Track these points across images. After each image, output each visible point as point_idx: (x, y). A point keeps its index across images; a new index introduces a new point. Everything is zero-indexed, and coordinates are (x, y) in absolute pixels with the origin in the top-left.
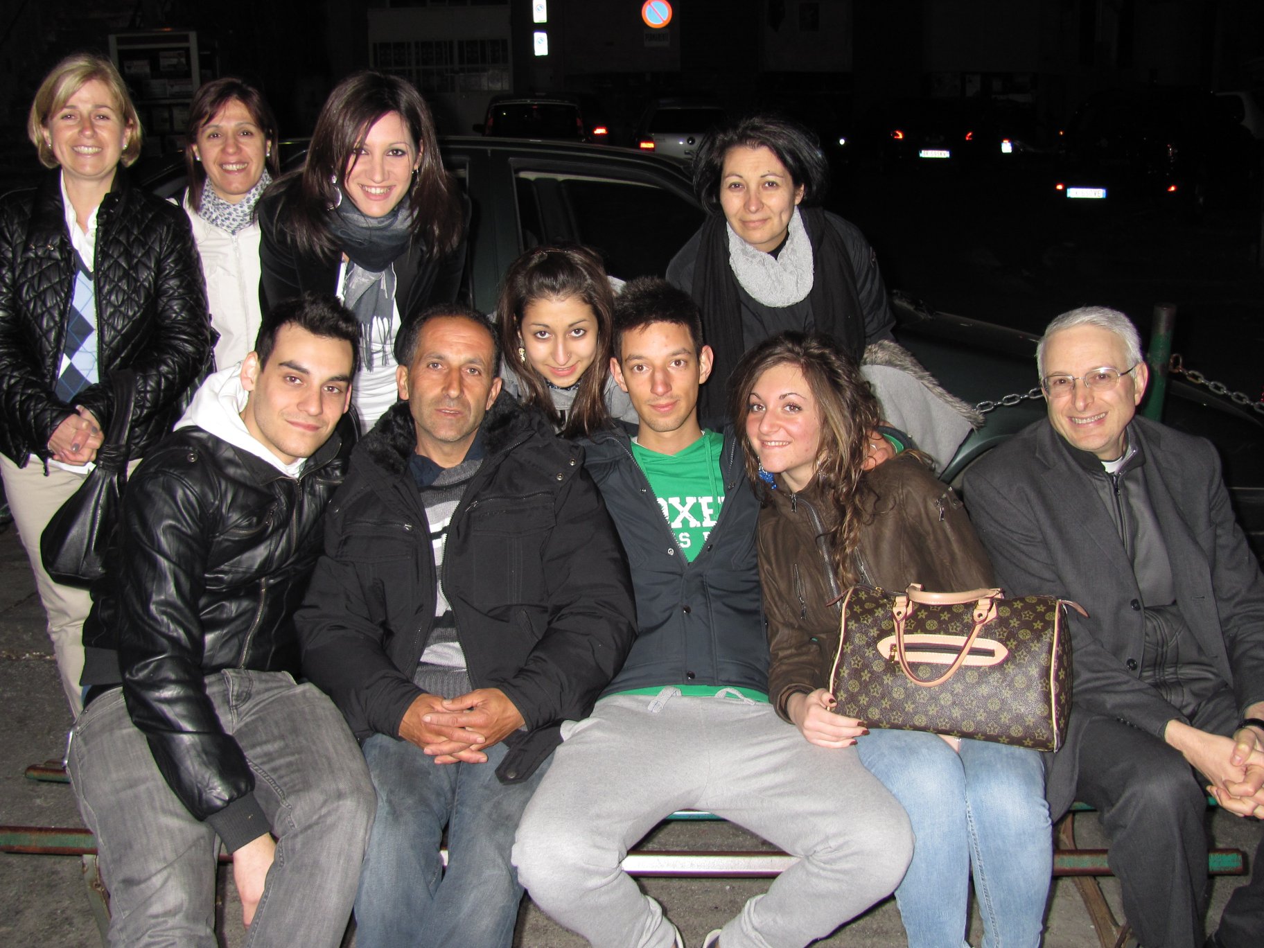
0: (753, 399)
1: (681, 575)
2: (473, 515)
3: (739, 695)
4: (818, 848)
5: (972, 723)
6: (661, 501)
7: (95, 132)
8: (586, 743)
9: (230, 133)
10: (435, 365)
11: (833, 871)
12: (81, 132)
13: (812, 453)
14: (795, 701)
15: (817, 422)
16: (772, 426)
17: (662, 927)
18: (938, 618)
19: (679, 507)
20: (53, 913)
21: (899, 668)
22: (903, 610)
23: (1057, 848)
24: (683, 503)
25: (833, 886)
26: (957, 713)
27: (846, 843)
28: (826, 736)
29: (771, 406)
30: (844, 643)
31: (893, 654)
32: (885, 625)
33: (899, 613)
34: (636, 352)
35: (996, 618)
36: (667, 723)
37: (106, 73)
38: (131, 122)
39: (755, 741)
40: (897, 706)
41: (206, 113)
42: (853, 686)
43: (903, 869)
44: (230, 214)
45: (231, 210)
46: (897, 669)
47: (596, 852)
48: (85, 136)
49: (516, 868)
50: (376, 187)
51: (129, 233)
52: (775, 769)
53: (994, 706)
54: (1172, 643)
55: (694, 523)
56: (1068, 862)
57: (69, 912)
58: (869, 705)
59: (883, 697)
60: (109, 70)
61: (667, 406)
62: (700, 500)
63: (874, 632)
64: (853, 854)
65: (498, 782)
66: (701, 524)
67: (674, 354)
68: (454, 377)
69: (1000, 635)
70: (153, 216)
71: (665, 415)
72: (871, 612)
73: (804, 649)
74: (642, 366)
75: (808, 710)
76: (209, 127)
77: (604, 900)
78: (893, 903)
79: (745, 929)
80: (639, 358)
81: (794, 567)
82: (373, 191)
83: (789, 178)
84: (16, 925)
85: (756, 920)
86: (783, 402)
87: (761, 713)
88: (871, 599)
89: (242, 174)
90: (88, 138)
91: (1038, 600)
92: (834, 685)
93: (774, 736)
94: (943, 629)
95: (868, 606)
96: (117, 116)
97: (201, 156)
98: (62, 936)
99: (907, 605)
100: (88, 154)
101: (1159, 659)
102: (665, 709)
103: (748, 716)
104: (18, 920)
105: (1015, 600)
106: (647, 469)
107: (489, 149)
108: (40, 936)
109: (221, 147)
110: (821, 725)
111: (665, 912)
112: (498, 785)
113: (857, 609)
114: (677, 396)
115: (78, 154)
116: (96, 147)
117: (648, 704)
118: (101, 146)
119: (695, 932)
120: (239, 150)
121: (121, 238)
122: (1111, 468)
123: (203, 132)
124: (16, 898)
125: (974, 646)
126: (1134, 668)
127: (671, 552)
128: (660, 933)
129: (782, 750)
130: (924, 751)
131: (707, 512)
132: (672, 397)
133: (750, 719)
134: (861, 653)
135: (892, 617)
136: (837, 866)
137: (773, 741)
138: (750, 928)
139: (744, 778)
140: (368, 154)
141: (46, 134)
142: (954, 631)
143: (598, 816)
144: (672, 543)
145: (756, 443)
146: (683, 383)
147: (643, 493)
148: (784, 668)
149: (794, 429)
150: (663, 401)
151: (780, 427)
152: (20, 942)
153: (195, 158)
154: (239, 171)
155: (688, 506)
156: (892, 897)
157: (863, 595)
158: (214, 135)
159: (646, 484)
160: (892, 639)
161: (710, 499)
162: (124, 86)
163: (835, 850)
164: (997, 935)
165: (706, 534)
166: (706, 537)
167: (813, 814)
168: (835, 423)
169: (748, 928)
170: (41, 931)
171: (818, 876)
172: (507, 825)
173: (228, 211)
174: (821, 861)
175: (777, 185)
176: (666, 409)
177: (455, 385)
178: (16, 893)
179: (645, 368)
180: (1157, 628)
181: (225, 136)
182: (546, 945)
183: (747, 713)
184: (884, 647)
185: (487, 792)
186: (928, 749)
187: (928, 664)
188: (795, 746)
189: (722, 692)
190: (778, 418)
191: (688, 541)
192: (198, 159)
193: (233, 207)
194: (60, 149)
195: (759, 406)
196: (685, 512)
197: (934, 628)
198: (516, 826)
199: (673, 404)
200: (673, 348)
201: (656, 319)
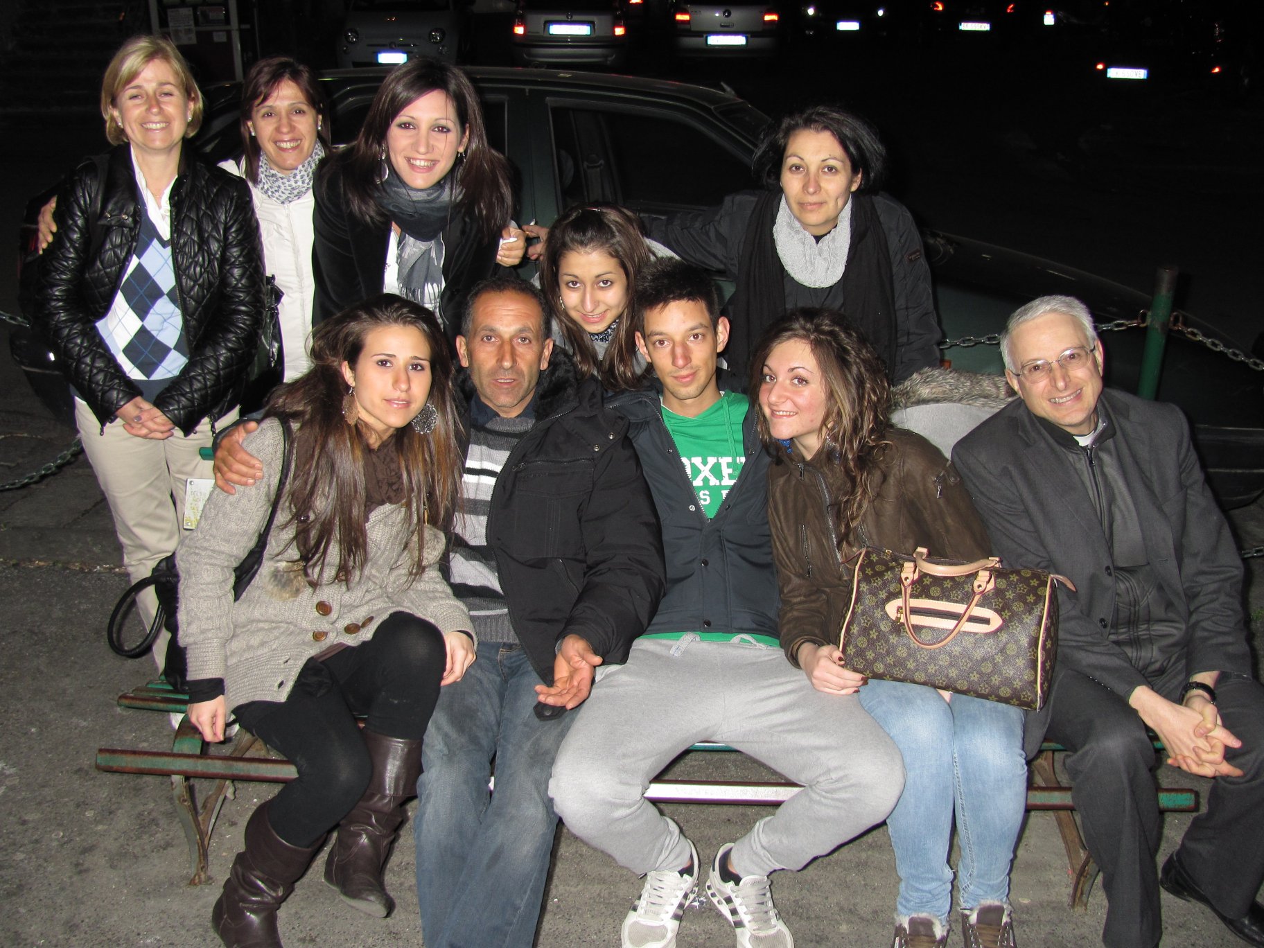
0: (766, 370)
1: (701, 530)
2: (519, 475)
3: (753, 641)
4: (821, 779)
5: (966, 683)
6: (684, 460)
7: (161, 109)
8: (615, 686)
9: (284, 113)
10: (489, 338)
11: (833, 799)
12: (149, 110)
13: (818, 423)
14: (806, 650)
15: (822, 396)
16: (780, 397)
17: (680, 844)
18: (941, 585)
19: (701, 466)
20: (140, 814)
21: (905, 629)
22: (911, 576)
23: (1031, 786)
24: (705, 463)
25: (832, 812)
26: (953, 673)
27: (846, 776)
28: (832, 686)
29: (780, 379)
30: (856, 602)
31: (899, 616)
32: (892, 587)
33: (907, 578)
34: (657, 328)
35: (993, 589)
36: (688, 667)
37: (167, 51)
38: (193, 95)
39: (765, 683)
40: (900, 663)
41: (261, 93)
42: (862, 642)
43: (895, 800)
44: (279, 187)
45: (280, 183)
46: (902, 630)
47: (622, 788)
48: (152, 113)
49: (551, 800)
50: (421, 160)
51: (198, 209)
52: (784, 709)
53: (987, 668)
54: (1143, 603)
55: (713, 482)
56: (1040, 798)
57: (154, 814)
58: (875, 660)
59: (888, 653)
60: (168, 49)
61: (688, 376)
62: (721, 460)
63: (883, 595)
64: (852, 786)
65: (536, 719)
66: (720, 482)
67: (692, 329)
68: (507, 348)
69: (996, 605)
70: (217, 191)
71: (687, 385)
72: (881, 574)
73: (813, 597)
74: (663, 341)
75: (818, 662)
76: (263, 107)
77: (628, 826)
78: (885, 827)
79: (754, 848)
80: (661, 334)
81: (802, 528)
82: (418, 163)
83: (848, 164)
84: (111, 824)
85: (764, 840)
86: (791, 374)
87: (771, 658)
88: (882, 562)
89: (296, 152)
90: (155, 115)
91: (1033, 574)
92: (844, 640)
93: (783, 680)
94: (945, 596)
95: (878, 568)
96: (180, 91)
97: (256, 132)
98: (151, 836)
99: (914, 572)
100: (157, 129)
101: (1132, 617)
102: (686, 652)
103: (760, 660)
104: (112, 819)
105: (1012, 573)
106: (673, 431)
107: (527, 88)
108: (132, 835)
109: (275, 126)
110: (828, 676)
111: (681, 831)
112: (536, 721)
113: (869, 572)
114: (697, 366)
115: (148, 130)
116: (162, 122)
117: (670, 647)
118: (168, 122)
119: (708, 842)
120: (292, 128)
121: (192, 216)
122: (1084, 441)
123: (258, 111)
124: (108, 799)
125: (972, 614)
126: (1105, 626)
127: (692, 508)
128: (677, 850)
129: (789, 692)
130: (919, 702)
131: (726, 471)
132: (692, 368)
133: (762, 662)
134: (871, 613)
135: (900, 581)
136: (836, 796)
137: (782, 684)
138: (759, 847)
139: (755, 717)
140: (415, 128)
141: (116, 113)
142: (955, 598)
143: (624, 756)
144: (694, 500)
145: (767, 411)
146: (701, 353)
147: (670, 453)
148: (795, 614)
149: (801, 401)
150: (684, 372)
151: (788, 398)
152: (116, 839)
153: (250, 133)
154: (293, 148)
155: (709, 466)
156: (884, 823)
157: (874, 558)
158: (269, 115)
159: (671, 444)
160: (899, 602)
161: (729, 459)
162: (184, 62)
163: (836, 781)
164: (973, 861)
165: (724, 493)
166: (724, 496)
167: (818, 748)
168: (840, 397)
169: (757, 847)
170: (132, 830)
171: (819, 803)
172: (544, 761)
173: (277, 184)
174: (823, 790)
175: (837, 170)
176: (688, 379)
177: (508, 357)
178: (108, 795)
179: (666, 343)
180: (1130, 590)
181: (279, 115)
182: (577, 852)
183: (759, 657)
184: (891, 608)
185: (527, 729)
186: (922, 700)
187: (930, 628)
188: (801, 689)
189: (737, 638)
190: (785, 389)
191: (708, 498)
192: (253, 134)
193: (281, 181)
194: (131, 127)
195: (771, 376)
196: (705, 471)
197: (937, 595)
198: (552, 762)
199: (694, 375)
200: (691, 323)
201: (674, 299)
